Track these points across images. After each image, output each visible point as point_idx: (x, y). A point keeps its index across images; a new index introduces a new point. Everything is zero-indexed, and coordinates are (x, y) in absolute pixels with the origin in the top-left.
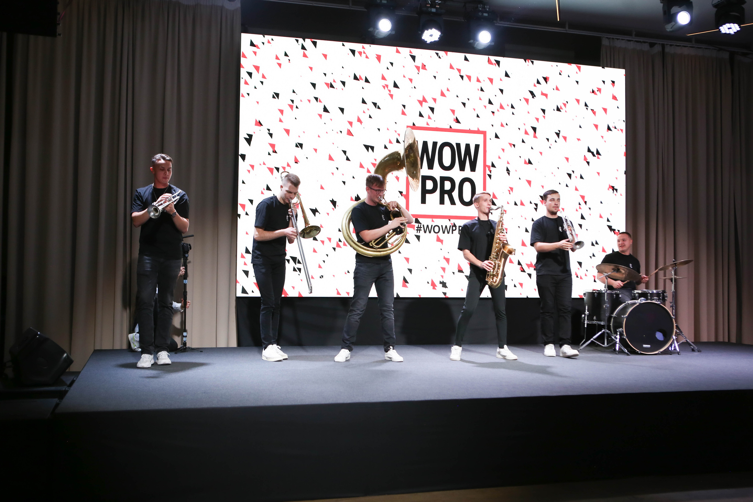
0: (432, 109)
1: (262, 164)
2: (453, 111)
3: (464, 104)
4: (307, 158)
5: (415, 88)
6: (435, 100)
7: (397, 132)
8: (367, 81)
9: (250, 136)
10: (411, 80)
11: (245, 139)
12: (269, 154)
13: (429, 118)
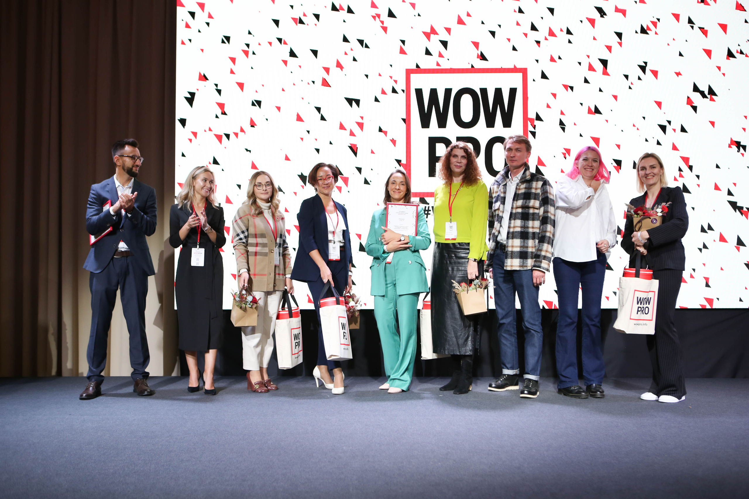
0: (445, 44)
1: (207, 130)
2: (476, 45)
3: (493, 33)
4: (267, 119)
5: (419, 15)
6: (448, 30)
7: (394, 78)
8: (350, 11)
9: (193, 94)
10: (413, 5)
11: (187, 98)
12: (217, 117)
13: (441, 55)
